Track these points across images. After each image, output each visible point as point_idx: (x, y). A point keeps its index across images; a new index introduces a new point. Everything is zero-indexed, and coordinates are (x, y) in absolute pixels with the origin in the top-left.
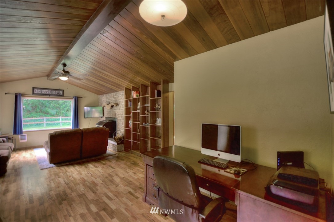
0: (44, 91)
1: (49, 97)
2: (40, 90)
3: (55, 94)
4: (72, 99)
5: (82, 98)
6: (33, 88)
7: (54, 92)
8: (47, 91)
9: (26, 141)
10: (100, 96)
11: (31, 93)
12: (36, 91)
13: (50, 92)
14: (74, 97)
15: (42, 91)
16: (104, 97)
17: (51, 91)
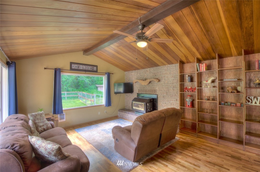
0: (81, 66)
1: (85, 72)
2: (77, 65)
3: (90, 70)
4: (104, 75)
5: (113, 74)
6: (71, 63)
7: (89, 68)
8: (83, 66)
9: (64, 120)
10: (127, 72)
11: (69, 68)
12: (73, 66)
13: (86, 68)
14: (106, 73)
15: (79, 66)
16: (133, 73)
17: (87, 66)
